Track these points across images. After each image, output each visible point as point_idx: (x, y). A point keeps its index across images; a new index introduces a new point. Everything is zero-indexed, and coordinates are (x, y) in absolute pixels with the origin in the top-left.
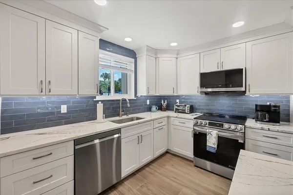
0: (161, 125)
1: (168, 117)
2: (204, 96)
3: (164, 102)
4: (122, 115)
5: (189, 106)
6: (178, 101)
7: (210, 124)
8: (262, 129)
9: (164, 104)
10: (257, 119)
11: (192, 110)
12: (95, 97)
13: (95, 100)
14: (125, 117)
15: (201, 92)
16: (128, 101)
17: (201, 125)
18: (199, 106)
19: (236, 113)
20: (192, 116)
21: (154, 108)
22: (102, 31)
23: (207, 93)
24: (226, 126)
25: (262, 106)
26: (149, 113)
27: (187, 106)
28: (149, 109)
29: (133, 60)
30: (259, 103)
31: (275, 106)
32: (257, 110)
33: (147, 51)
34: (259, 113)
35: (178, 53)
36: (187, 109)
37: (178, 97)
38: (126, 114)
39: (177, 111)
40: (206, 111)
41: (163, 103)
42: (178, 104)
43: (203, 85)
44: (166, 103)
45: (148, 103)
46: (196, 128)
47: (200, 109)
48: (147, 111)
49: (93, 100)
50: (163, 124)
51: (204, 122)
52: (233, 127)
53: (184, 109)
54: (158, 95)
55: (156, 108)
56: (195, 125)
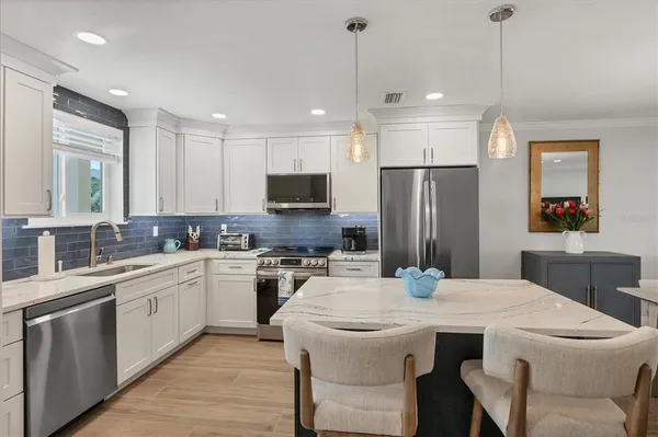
0: (191, 276)
1: (207, 260)
2: (273, 216)
3: (194, 230)
4: (98, 262)
5: (247, 236)
6: (224, 227)
7: (283, 262)
8: (346, 260)
9: (195, 234)
10: (344, 249)
11: (253, 243)
12: (25, 221)
13: (24, 227)
14: (103, 267)
15: (270, 210)
16: (117, 229)
17: (269, 266)
18: (265, 234)
19: (322, 243)
20: (253, 254)
21: (171, 244)
22: (60, 72)
23: (278, 212)
24: (305, 261)
25: (349, 229)
26: (159, 255)
27: (244, 235)
28: (160, 248)
29: (120, 133)
30: (346, 226)
31: (361, 229)
32: (344, 236)
33: (158, 119)
34: (346, 239)
35: (224, 130)
36: (244, 241)
37: (223, 219)
38: (107, 260)
39: (224, 247)
40: (276, 244)
41: (190, 231)
42: (225, 233)
43: (272, 197)
44: (198, 232)
45: (156, 234)
46: (261, 272)
47: (267, 241)
48: (154, 253)
49: (20, 229)
50: (197, 273)
51: (273, 260)
52: (313, 261)
53: (238, 242)
54: (182, 214)
55: (177, 245)
56: (261, 267)
